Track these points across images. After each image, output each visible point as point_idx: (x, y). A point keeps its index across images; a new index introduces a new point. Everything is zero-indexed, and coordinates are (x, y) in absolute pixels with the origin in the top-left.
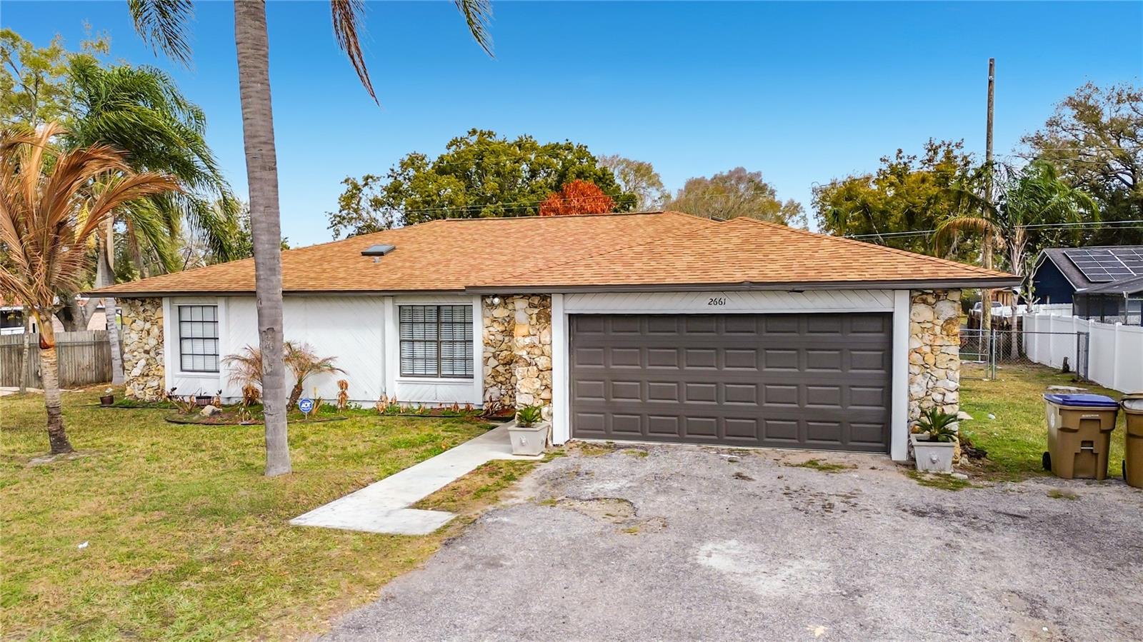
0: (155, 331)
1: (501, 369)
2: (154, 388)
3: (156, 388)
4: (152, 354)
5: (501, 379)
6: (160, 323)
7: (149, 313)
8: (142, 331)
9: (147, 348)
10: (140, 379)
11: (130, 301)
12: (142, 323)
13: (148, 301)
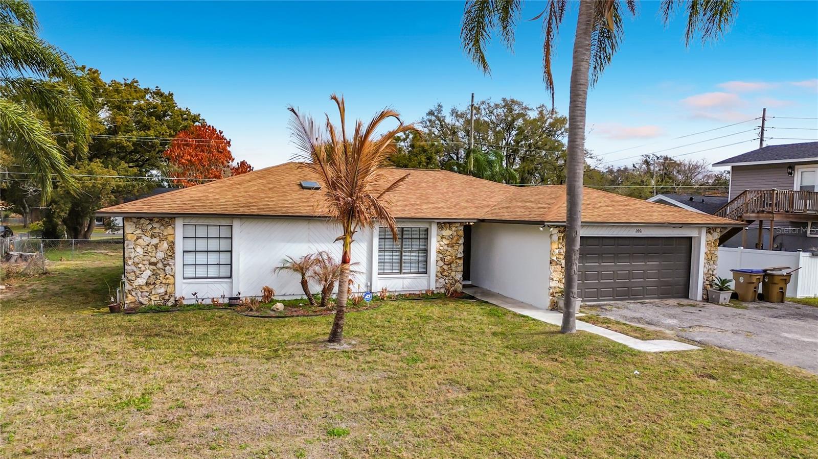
0: (165, 245)
1: (445, 267)
2: (160, 295)
3: (163, 294)
4: (160, 265)
5: (446, 273)
6: (170, 238)
7: (157, 231)
8: (148, 245)
9: (153, 260)
10: (145, 287)
11: (135, 220)
12: (149, 239)
13: (156, 220)
